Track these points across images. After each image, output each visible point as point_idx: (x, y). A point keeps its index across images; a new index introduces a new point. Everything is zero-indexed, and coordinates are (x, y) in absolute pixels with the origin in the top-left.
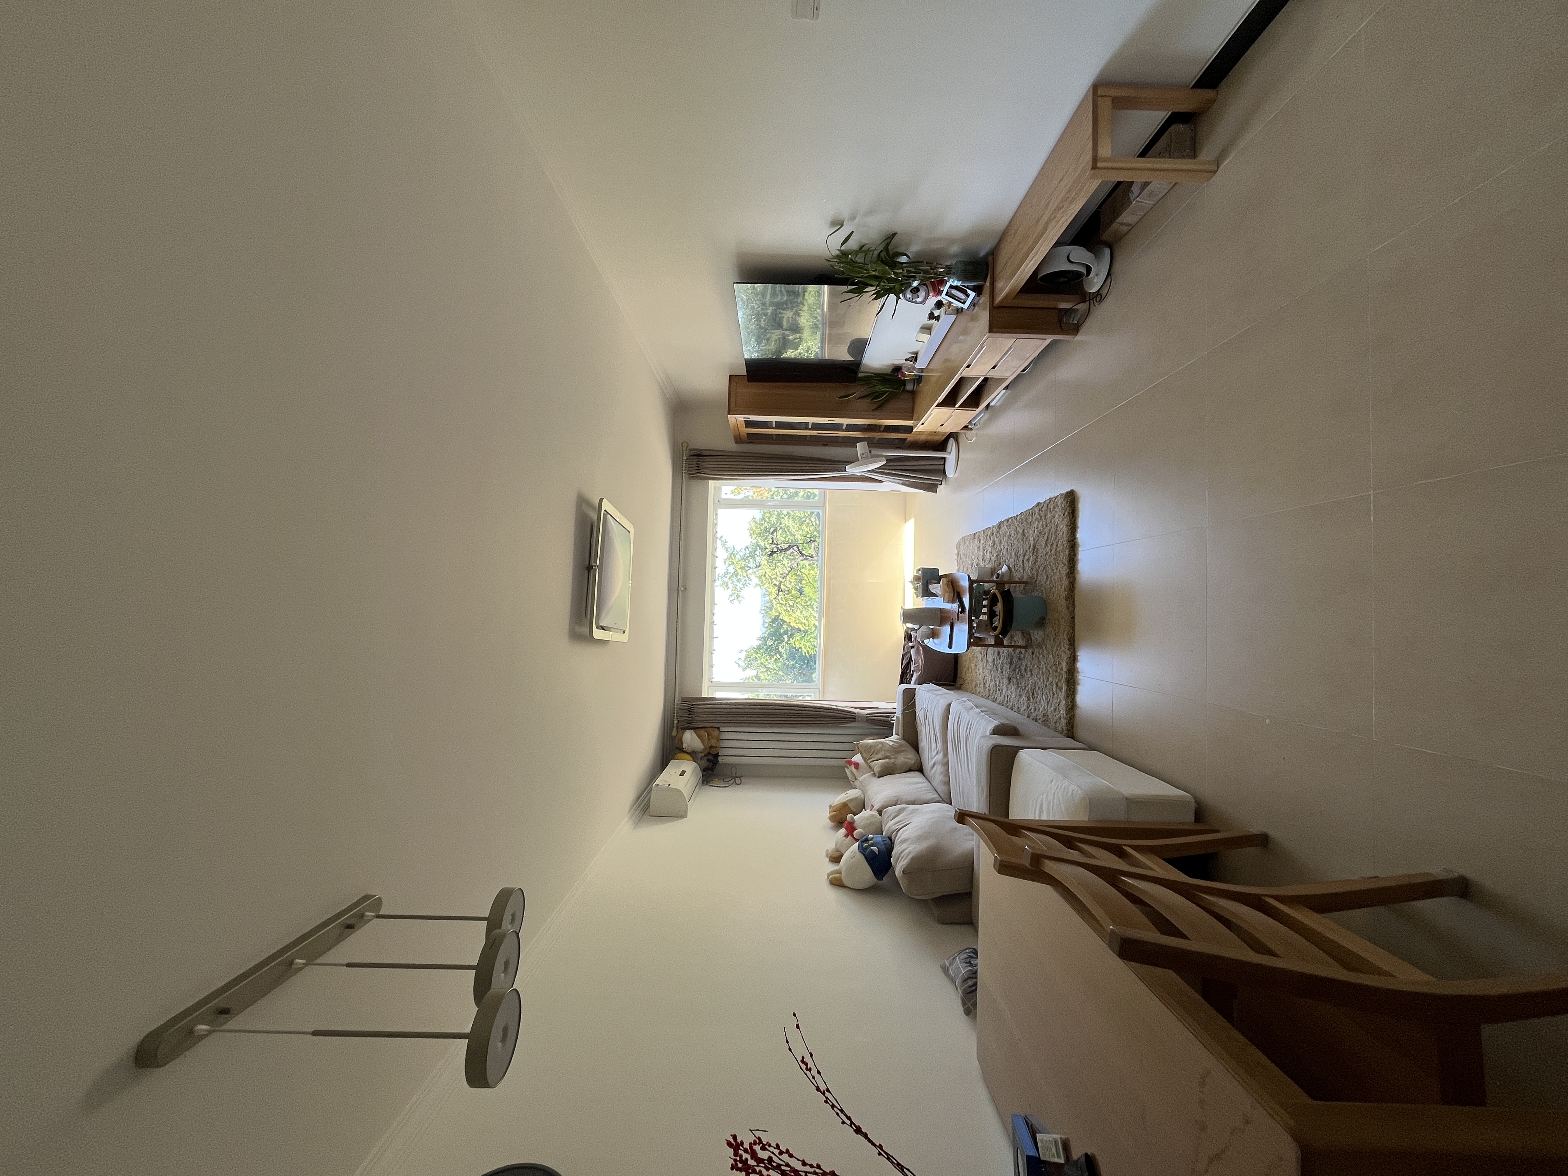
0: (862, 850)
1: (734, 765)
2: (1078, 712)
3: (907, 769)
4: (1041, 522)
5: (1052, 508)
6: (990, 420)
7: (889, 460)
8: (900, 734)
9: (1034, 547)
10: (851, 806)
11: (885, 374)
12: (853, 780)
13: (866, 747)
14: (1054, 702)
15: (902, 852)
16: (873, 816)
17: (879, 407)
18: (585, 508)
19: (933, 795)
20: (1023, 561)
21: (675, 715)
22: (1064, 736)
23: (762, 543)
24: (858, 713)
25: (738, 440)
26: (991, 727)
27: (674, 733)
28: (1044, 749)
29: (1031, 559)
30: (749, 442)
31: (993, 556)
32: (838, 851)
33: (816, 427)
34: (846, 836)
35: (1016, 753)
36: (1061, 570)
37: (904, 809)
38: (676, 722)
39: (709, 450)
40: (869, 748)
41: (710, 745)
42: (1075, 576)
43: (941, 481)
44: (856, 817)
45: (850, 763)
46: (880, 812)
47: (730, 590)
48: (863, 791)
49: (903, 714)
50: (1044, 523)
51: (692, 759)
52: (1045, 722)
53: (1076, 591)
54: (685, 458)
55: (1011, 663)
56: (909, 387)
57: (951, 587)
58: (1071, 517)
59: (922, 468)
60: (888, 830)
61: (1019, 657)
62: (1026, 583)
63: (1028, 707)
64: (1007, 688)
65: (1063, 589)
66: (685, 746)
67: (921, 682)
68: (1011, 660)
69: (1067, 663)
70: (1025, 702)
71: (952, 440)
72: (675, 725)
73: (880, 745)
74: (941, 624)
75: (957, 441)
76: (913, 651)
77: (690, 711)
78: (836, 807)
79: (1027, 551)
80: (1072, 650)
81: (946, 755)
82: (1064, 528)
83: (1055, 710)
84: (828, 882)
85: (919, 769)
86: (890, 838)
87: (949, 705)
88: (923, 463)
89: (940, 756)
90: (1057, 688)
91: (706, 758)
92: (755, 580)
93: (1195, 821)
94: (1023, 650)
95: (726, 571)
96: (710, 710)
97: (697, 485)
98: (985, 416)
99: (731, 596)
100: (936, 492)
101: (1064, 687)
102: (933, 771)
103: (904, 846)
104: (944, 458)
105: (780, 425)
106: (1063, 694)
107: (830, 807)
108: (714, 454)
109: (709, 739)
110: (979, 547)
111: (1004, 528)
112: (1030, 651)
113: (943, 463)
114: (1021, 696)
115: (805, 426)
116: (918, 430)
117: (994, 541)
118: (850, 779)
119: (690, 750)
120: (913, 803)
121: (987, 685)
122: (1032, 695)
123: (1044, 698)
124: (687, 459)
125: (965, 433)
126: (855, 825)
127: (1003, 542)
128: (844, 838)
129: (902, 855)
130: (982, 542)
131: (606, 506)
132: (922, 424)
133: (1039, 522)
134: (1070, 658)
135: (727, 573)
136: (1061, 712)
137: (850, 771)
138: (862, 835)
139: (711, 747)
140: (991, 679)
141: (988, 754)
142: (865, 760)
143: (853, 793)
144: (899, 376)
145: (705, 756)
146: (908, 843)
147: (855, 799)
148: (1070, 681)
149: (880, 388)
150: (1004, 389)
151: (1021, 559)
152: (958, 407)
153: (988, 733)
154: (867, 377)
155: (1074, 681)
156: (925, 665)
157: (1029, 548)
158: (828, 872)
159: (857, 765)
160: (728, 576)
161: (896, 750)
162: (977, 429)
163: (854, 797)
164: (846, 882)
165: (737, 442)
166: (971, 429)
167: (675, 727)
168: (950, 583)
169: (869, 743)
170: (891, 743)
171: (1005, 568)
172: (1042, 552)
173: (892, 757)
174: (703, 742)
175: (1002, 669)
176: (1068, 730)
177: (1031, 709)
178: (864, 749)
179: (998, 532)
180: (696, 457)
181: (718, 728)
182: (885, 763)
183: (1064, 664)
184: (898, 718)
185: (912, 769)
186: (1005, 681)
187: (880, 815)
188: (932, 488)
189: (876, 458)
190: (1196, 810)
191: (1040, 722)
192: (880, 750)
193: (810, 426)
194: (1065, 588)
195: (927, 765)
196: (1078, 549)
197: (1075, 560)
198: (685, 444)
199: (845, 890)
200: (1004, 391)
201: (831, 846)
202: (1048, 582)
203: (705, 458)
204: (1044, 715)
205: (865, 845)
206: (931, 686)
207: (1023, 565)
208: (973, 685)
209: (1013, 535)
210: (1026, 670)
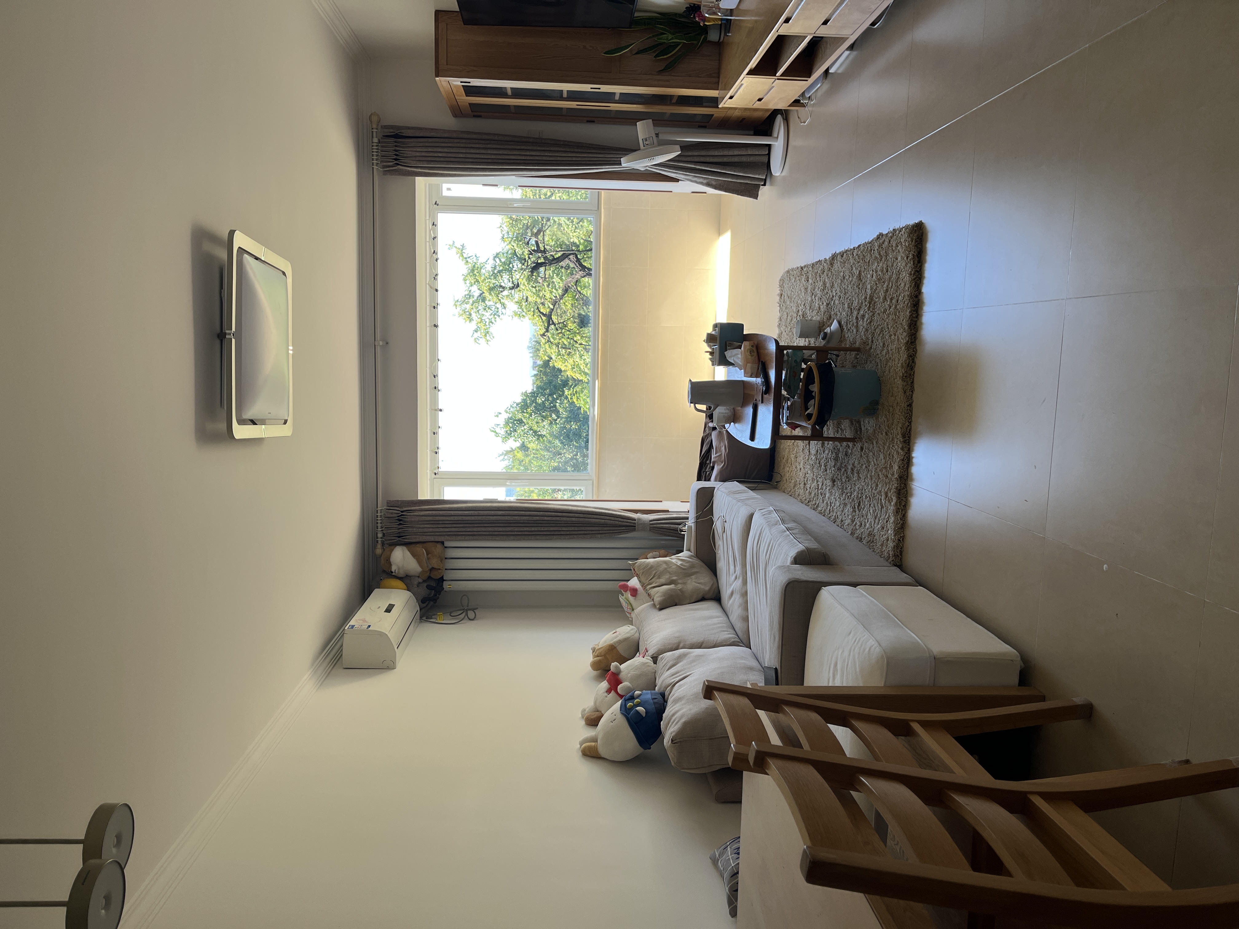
0: (625, 710)
1: (465, 594)
2: (910, 534)
3: (700, 597)
4: (881, 265)
5: (894, 245)
6: (831, 92)
7: (685, 147)
8: (692, 548)
9: (871, 298)
10: (620, 649)
11: (676, 14)
12: (629, 611)
13: (644, 568)
14: (883, 517)
15: (673, 715)
16: (644, 664)
17: (668, 68)
18: (208, 247)
19: (728, 635)
20: (857, 318)
21: (379, 525)
22: (890, 563)
23: (519, 251)
24: (639, 519)
25: (457, 111)
26: (793, 553)
27: (379, 551)
28: (855, 585)
29: (867, 316)
30: (474, 116)
31: (823, 303)
32: (598, 711)
33: (573, 96)
34: (609, 691)
35: (819, 590)
36: (900, 337)
37: (684, 656)
38: (380, 535)
39: (412, 128)
40: (649, 569)
41: (430, 567)
42: (915, 348)
43: (765, 180)
44: (623, 666)
45: (625, 588)
46: (655, 659)
47: (474, 323)
48: (638, 629)
49: (697, 523)
50: (885, 266)
51: (405, 587)
52: (871, 543)
53: (916, 369)
54: (376, 140)
55: (836, 459)
56: (713, 36)
57: (755, 354)
58: (916, 262)
59: (736, 159)
60: (661, 685)
61: (846, 452)
62: (858, 350)
63: (853, 521)
64: (831, 493)
65: (899, 365)
66: (394, 568)
67: (724, 478)
68: (837, 454)
69: (899, 467)
70: (850, 513)
71: (779, 119)
72: (379, 540)
73: (664, 566)
74: (744, 404)
75: (786, 120)
76: (714, 434)
77: (400, 520)
78: (601, 650)
79: (862, 303)
80: (906, 450)
81: (745, 582)
82: (906, 277)
83: (883, 528)
84: (581, 753)
85: (716, 597)
86: (663, 695)
87: (751, 516)
88: (736, 152)
89: (739, 583)
90: (885, 499)
91: (425, 585)
92: (512, 307)
93: (1019, 685)
94: (851, 444)
95: (467, 293)
96: (431, 518)
97: (397, 183)
98: (823, 87)
99: (476, 331)
100: (756, 197)
101: (894, 499)
102: (731, 601)
103: (677, 707)
104: (769, 146)
105: (518, 93)
106: (892, 508)
107: (594, 650)
108: (421, 135)
109: (428, 559)
110: (806, 289)
111: (837, 265)
112: (859, 445)
113: (767, 153)
114: (845, 505)
115: (558, 95)
116: (725, 106)
117: (824, 284)
118: (626, 609)
119: (402, 574)
120: (700, 646)
121: (808, 486)
122: (858, 506)
123: (871, 511)
124: (379, 142)
125: (797, 111)
126: (622, 676)
127: (836, 285)
128: (606, 694)
129: (674, 718)
130: (810, 281)
131: (240, 240)
132: (731, 98)
133: (878, 263)
134: (903, 460)
135: (470, 296)
136: (889, 532)
137: (625, 598)
138: (629, 690)
139: (432, 569)
140: (813, 478)
141: (782, 592)
142: (643, 585)
143: (624, 631)
144: (697, 19)
145: (424, 581)
146: (683, 702)
147: (626, 639)
148: (902, 491)
149: (668, 38)
150: (847, 49)
151: (855, 313)
152: (781, 76)
153: (788, 562)
154: (650, 18)
155: (907, 491)
156: (728, 455)
157: (866, 298)
158: (581, 739)
159: (634, 592)
160: (471, 301)
161: (686, 572)
162: (813, 105)
163: (624, 636)
164: (603, 752)
165: (455, 116)
166: (803, 105)
167: (380, 542)
168: (754, 349)
169: (648, 564)
170: (679, 563)
171: (835, 325)
172: (880, 307)
173: (680, 581)
174: (420, 562)
175: (825, 466)
176: (895, 556)
177: (856, 524)
178: (641, 571)
179: (829, 270)
180: (393, 140)
181: (443, 543)
182: (671, 590)
183: (896, 468)
184: (690, 527)
185: (706, 597)
186: (829, 483)
187: (655, 662)
188: (751, 191)
189: (664, 144)
190: (1021, 672)
191: (864, 542)
192: (665, 571)
193: (565, 95)
194: (902, 364)
195: (725, 594)
196: (922, 309)
197: (918, 323)
198: (375, 119)
199: (600, 762)
200: (847, 53)
201: (588, 704)
202: (884, 353)
203: (407, 140)
204: (870, 534)
205: (630, 704)
206: (735, 485)
207: (857, 323)
208: (792, 485)
209: (847, 277)
210: (852, 470)
